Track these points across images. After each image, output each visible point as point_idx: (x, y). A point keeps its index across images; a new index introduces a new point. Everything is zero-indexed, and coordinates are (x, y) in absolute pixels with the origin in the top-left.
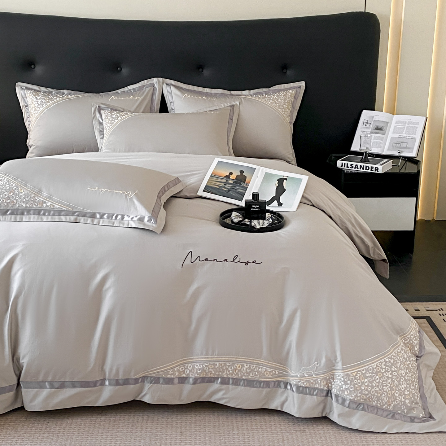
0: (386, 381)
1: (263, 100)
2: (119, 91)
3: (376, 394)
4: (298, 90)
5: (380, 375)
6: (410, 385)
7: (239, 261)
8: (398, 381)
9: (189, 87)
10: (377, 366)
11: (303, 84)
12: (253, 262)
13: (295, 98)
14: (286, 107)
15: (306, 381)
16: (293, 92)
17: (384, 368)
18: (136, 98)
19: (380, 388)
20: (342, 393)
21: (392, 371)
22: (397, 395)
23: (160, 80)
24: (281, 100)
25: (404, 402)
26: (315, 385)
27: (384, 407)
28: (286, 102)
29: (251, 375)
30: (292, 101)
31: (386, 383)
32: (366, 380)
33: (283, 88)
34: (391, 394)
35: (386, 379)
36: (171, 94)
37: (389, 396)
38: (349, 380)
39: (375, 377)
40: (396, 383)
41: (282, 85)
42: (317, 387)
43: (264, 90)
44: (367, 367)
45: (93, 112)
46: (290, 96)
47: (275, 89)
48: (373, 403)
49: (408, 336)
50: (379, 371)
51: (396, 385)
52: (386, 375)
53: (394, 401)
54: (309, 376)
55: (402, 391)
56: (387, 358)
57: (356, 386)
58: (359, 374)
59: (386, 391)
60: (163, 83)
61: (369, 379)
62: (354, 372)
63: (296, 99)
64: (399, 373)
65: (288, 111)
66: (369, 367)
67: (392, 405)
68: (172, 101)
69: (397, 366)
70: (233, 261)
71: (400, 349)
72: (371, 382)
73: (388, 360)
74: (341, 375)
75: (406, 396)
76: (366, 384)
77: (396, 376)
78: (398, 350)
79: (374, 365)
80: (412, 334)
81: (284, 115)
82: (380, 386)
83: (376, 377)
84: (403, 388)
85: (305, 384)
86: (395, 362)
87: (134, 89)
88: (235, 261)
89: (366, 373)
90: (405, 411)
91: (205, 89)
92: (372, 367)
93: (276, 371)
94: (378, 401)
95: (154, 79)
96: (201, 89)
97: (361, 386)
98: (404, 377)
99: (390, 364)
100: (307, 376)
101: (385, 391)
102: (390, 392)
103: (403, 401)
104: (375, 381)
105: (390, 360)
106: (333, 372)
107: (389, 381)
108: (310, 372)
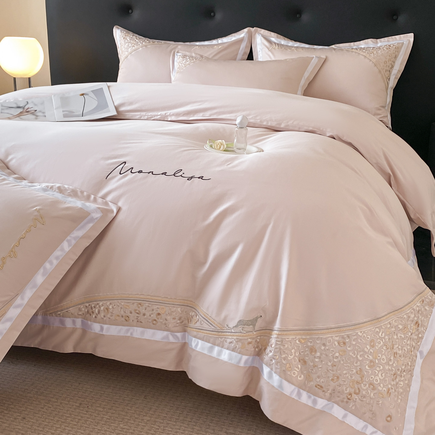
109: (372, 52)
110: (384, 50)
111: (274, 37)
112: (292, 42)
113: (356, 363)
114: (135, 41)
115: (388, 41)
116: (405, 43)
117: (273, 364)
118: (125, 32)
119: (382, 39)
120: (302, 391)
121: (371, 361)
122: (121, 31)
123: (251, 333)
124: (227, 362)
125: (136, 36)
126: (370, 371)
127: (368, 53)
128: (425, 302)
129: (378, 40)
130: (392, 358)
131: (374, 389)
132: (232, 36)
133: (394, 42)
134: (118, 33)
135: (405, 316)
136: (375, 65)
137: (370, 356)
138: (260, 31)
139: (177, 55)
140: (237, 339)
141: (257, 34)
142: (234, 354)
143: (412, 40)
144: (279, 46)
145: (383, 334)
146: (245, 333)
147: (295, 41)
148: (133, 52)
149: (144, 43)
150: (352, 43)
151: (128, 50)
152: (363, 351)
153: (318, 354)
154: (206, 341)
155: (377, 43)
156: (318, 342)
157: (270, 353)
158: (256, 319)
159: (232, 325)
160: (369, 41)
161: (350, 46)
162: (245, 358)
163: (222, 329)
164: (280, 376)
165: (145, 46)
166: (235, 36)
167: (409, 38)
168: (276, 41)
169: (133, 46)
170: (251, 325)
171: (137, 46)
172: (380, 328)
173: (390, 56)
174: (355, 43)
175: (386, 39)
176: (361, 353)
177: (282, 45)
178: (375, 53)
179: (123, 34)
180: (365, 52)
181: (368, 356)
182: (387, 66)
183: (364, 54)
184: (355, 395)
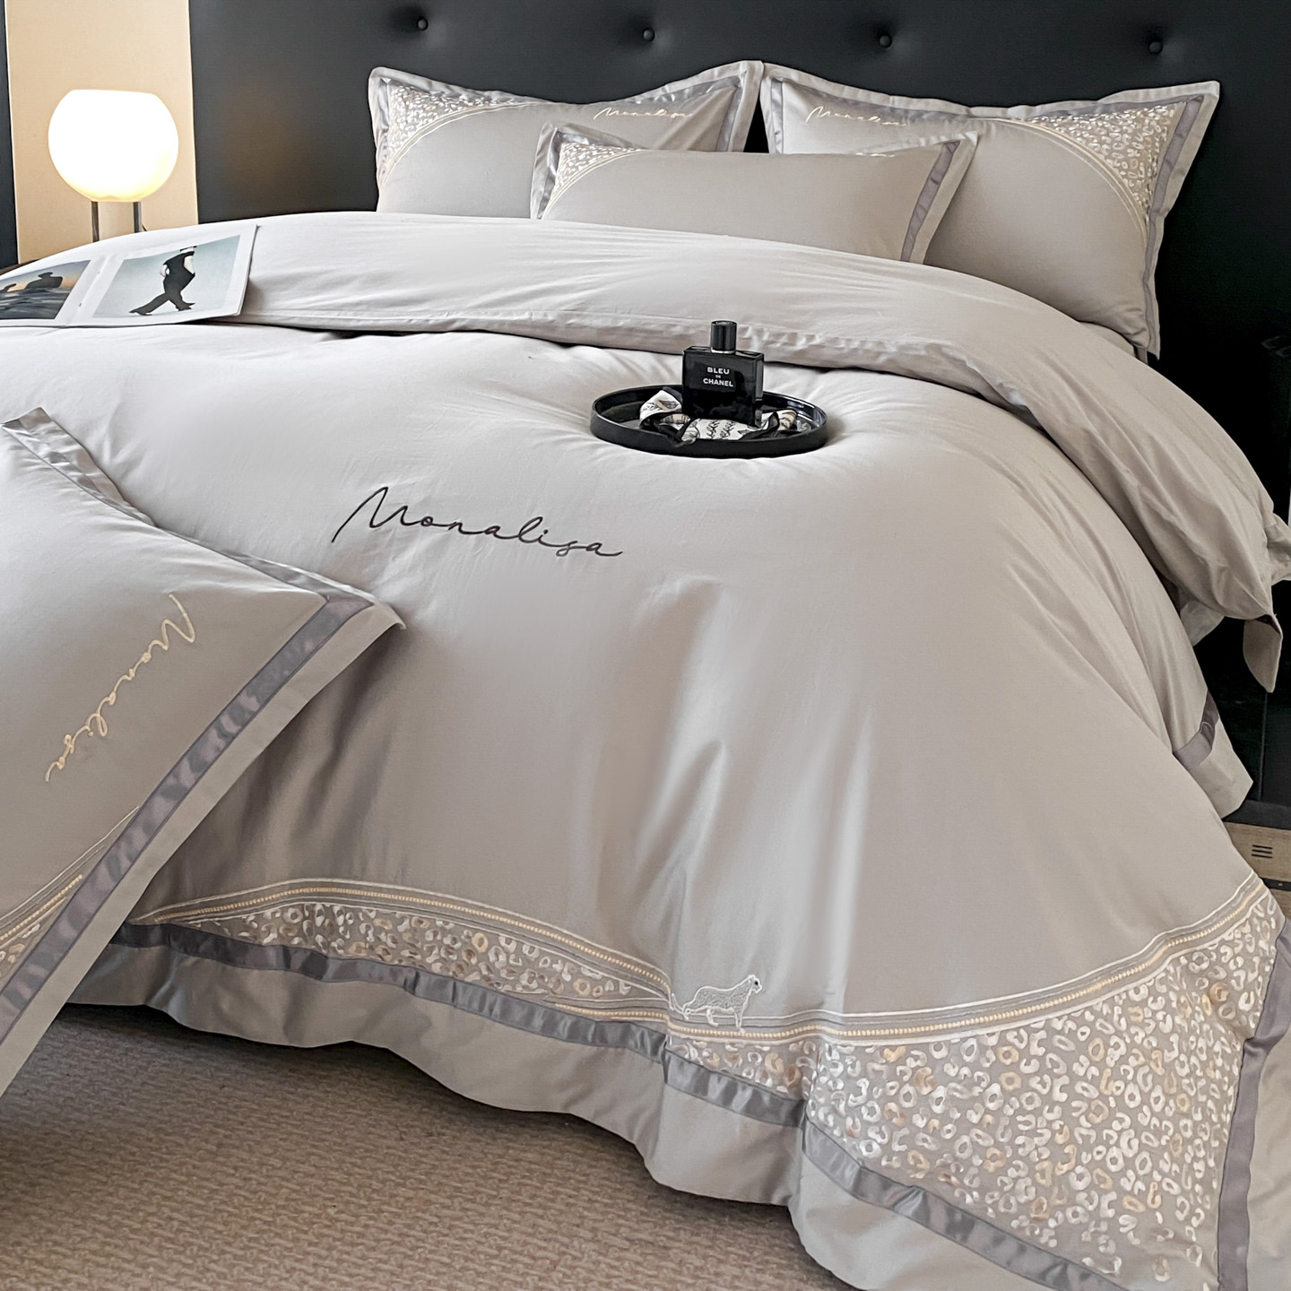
0: (1037, 1112)
1: (1059, 133)
2: (638, 99)
3: (977, 1161)
4: (1192, 108)
5: (1010, 1081)
6: (1156, 1154)
7: (539, 540)
8: (1094, 1127)
9: (842, 90)
10: (1003, 1041)
11: (1212, 89)
12: (589, 549)
13: (1179, 132)
14: (1135, 157)
15: (710, 1043)
16: (1172, 112)
17: (1035, 1057)
18: (673, 116)
19: (1002, 1140)
20: (835, 1127)
21: (1074, 1078)
22: (1080, 1185)
23: (757, 67)
24: (1122, 132)
25: (1113, 1222)
26: (742, 1067)
27: (1014, 1224)
28: (1138, 142)
29: (524, 982)
30: (1162, 141)
31: (1034, 1122)
32: (941, 1092)
33: (1141, 100)
34: (1048, 1175)
35: (1037, 1103)
36: (778, 106)
37: (1043, 1182)
38: (864, 1074)
39: (984, 1084)
40: (1084, 1132)
41: (1141, 92)
42: (750, 1077)
43: (1079, 104)
44: (955, 1037)
45: (539, 147)
46: (1158, 122)
47: (1113, 101)
48: (963, 1195)
49: (1206, 946)
50: (1008, 1062)
51: (1080, 1141)
52: (1039, 1087)
53: (1063, 1208)
54: (720, 1027)
55: (1107, 1171)
56: (1059, 1018)
57: (893, 1106)
58: (916, 1058)
59: (1026, 1159)
60: (764, 76)
61: (956, 1090)
62: (893, 1048)
63: (1180, 136)
64: (1106, 1093)
65: (1142, 169)
66: (964, 1040)
67: (1052, 1223)
68: (779, 129)
69: (1104, 1060)
70: (520, 536)
71: (1144, 991)
72: (964, 1106)
73: (1065, 1024)
74: (836, 1045)
75: (1126, 1199)
76: (938, 1109)
77: (1089, 1101)
78: (1131, 993)
79: (990, 1035)
80: (1226, 936)
81: (1125, 181)
82: (1000, 1131)
83: (989, 1085)
84: (1114, 1161)
85: (705, 1054)
86: (1098, 1041)
87: (680, 93)
88: (524, 537)
89: (945, 1060)
90: (1118, 1264)
91: (892, 97)
92: (979, 1044)
93: (622, 982)
94: (983, 1190)
95: (738, 65)
96: (876, 98)
97: (914, 1110)
98: (1132, 1113)
99: (1072, 1047)
100: (716, 1024)
101: (1021, 1158)
102: (1046, 1164)
103: (1107, 1219)
104: (983, 1104)
105: (1071, 1025)
106: (815, 1031)
107: (1050, 1117)
108: (724, 1010)
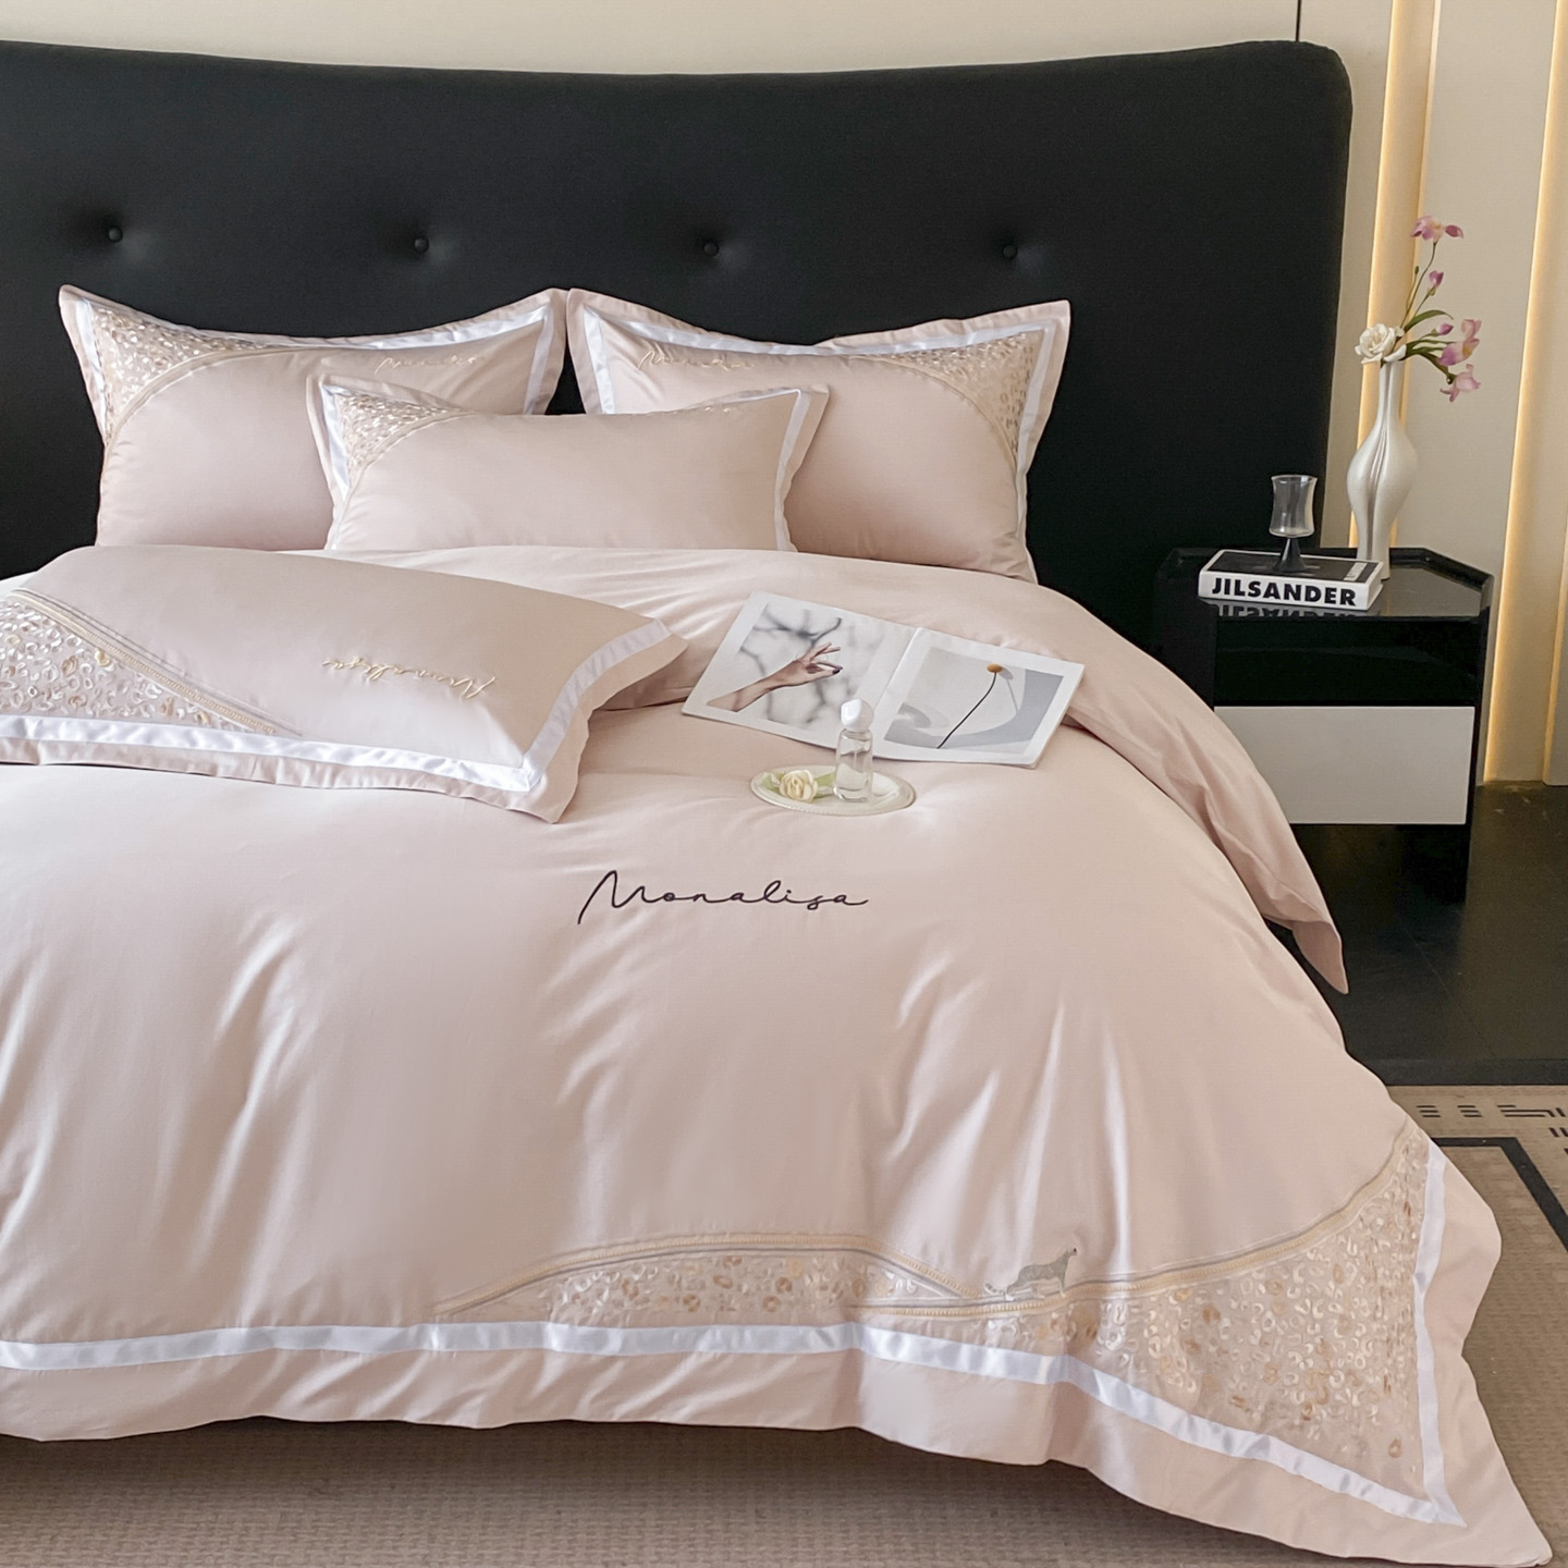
109: (963, 369)
110: (994, 359)
111: (638, 317)
112: (700, 333)
113: (1313, 1328)
114: (162, 344)
115: (997, 327)
116: (1047, 330)
117: (1128, 1364)
118: (110, 312)
119: (977, 320)
120: (1197, 1420)
121: (1342, 1318)
122: (93, 306)
123: (1056, 1297)
124: (1002, 1380)
125: (158, 327)
126: (1344, 1343)
127: (951, 372)
128: (1412, 1152)
129: (965, 322)
130: (1380, 1303)
131: (1357, 1384)
132: (497, 317)
133: (1015, 330)
134: (81, 316)
135: (1387, 1196)
136: (979, 410)
137: (1338, 1306)
138: (591, 298)
139: (330, 394)
140: (1024, 1316)
141: (581, 309)
142: (1020, 1355)
143: (1066, 321)
144: (669, 353)
145: (1355, 1247)
146: (1042, 1300)
147: (708, 330)
148: (164, 385)
149: (196, 352)
150: (887, 335)
151: (140, 378)
152: (1323, 1294)
153: (1226, 1322)
154: (933, 1335)
155: (963, 332)
156: (1220, 1292)
157: (1111, 1342)
158: (1064, 1260)
159: (1002, 1283)
160: (940, 325)
161: (884, 345)
162: (1046, 1362)
163: (976, 1298)
164: (1150, 1392)
165: (205, 364)
166: (509, 319)
167: (1058, 315)
168: (649, 334)
169: (159, 364)
170: (1055, 1275)
171: (174, 364)
172: (1346, 1233)
173: (1012, 377)
174: (896, 332)
175: (988, 319)
176: (1320, 1302)
177: (670, 344)
178: (971, 370)
179: (105, 319)
180: (941, 370)
181: (1334, 1307)
182: (1009, 407)
183: (940, 376)
184: (1319, 1406)
